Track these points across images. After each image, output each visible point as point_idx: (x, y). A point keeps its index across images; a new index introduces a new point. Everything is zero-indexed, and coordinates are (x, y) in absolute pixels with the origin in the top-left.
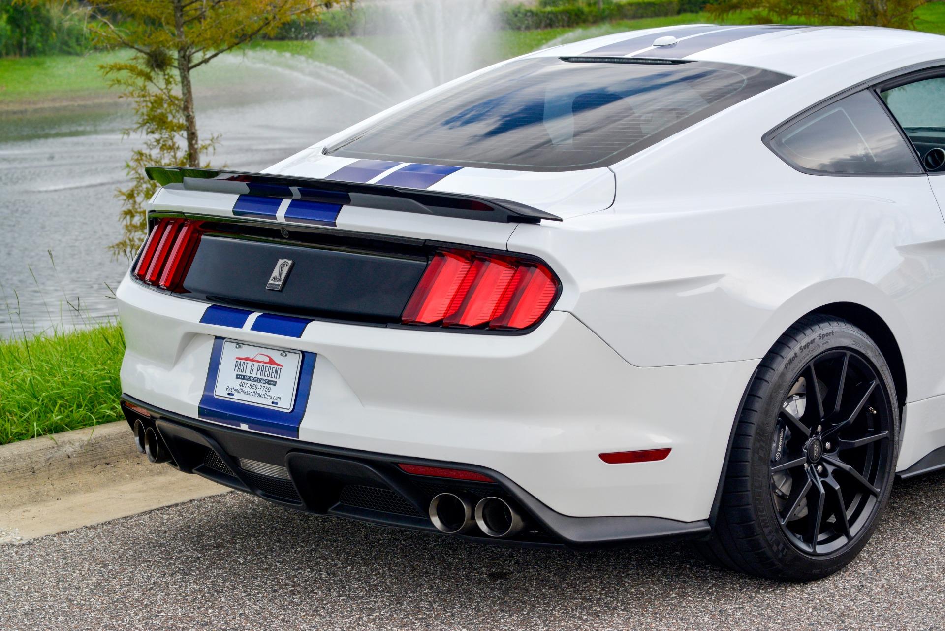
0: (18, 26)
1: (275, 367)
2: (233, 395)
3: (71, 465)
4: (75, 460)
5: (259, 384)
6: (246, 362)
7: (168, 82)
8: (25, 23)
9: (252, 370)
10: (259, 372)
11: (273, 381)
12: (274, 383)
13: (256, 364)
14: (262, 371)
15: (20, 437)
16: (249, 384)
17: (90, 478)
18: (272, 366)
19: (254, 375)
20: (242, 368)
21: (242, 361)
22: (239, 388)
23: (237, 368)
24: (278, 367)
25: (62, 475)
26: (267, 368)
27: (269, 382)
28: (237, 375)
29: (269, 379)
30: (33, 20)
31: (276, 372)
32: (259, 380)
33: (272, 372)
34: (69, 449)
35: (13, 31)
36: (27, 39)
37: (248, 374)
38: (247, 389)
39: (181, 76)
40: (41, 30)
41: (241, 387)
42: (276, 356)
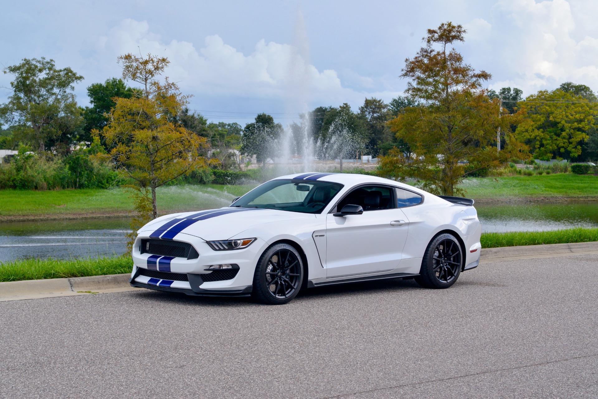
0: (75, 172)
3: (109, 282)
4: (110, 281)
7: (147, 192)
8: (79, 170)
15: (95, 275)
17: (113, 286)
25: (106, 284)
30: (84, 169)
34: (108, 278)
35: (71, 174)
36: (79, 179)
39: (152, 190)
40: (88, 174)
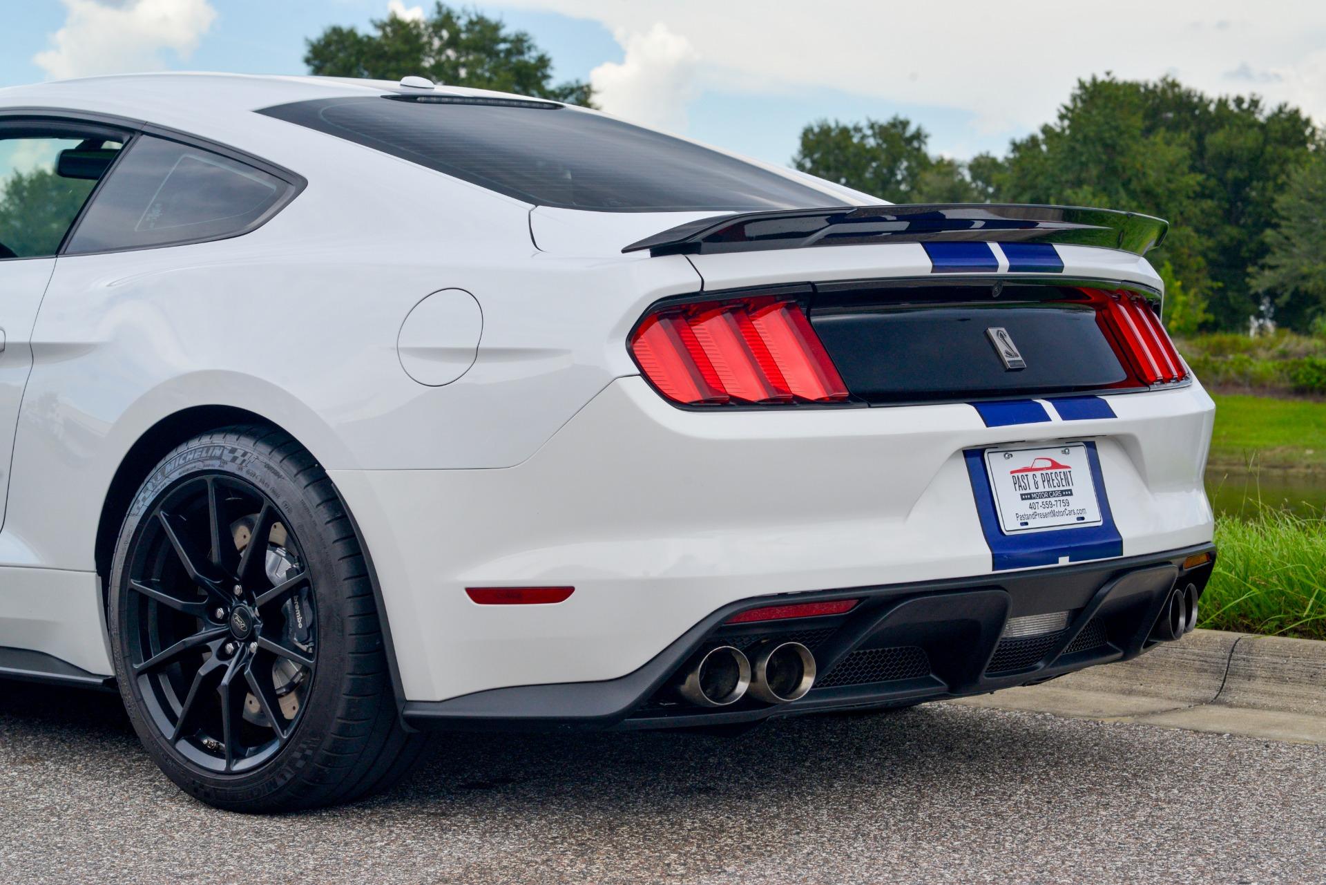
1: (1062, 470)
2: (1026, 524)
5: (1052, 500)
6: (1024, 474)
9: (1036, 483)
10: (1046, 483)
11: (1068, 490)
12: (1069, 493)
13: (1038, 474)
14: (1049, 481)
16: (1040, 504)
18: (1058, 471)
19: (1041, 489)
20: (1023, 484)
21: (1020, 474)
22: (1031, 512)
23: (1017, 486)
24: (1065, 470)
26: (1053, 475)
27: (1063, 493)
28: (1022, 495)
29: (1062, 488)
31: (1066, 479)
32: (1050, 494)
33: (1062, 479)
37: (1033, 490)
38: (1041, 511)
41: (1034, 511)
42: (1057, 455)
